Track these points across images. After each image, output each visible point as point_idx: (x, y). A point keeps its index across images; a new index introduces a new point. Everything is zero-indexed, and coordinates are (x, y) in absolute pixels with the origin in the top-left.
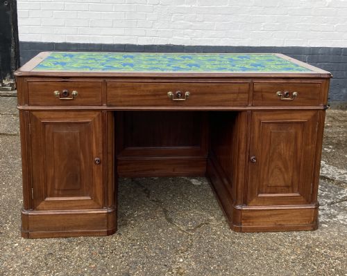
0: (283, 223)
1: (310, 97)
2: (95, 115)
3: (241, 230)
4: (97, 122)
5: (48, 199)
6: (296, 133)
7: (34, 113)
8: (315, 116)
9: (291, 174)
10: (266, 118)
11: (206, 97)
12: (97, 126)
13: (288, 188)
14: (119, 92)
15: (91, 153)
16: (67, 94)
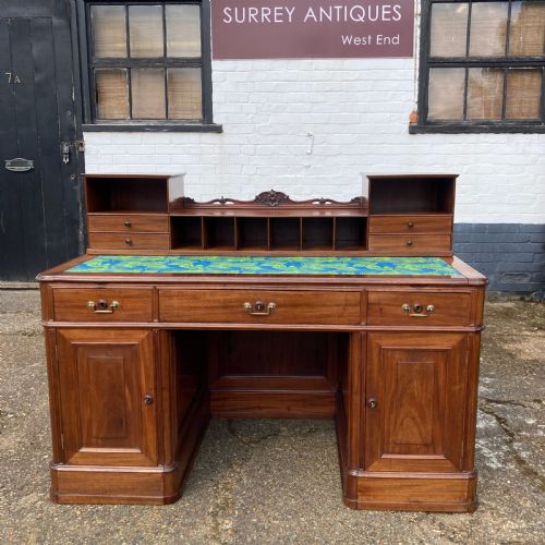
0: (420, 499)
1: (454, 312)
2: (143, 335)
3: (356, 507)
4: (146, 346)
5: (84, 450)
6: (436, 366)
7: (62, 331)
8: (463, 341)
9: (430, 427)
10: (387, 343)
11: (298, 311)
12: (146, 350)
13: (428, 447)
14: (175, 302)
15: (140, 388)
16: (104, 306)
